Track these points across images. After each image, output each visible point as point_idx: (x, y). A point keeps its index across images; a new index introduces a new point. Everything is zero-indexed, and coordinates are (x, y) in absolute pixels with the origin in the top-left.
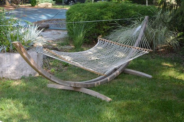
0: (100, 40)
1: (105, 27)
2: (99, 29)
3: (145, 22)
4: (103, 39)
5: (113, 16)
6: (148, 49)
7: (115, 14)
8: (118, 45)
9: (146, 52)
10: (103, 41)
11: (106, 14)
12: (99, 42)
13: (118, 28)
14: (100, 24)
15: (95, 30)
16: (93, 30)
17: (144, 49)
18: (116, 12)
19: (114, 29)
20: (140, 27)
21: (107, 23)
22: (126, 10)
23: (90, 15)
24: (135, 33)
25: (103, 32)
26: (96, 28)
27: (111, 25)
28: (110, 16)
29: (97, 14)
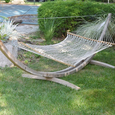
0: (69, 34)
1: (72, 23)
2: (68, 24)
3: (108, 19)
4: (71, 34)
5: (80, 13)
6: (112, 43)
7: (82, 11)
8: (85, 39)
9: (110, 45)
10: (72, 35)
11: (73, 11)
12: (68, 36)
13: (84, 23)
14: (69, 20)
15: (64, 25)
16: (62, 25)
17: (108, 43)
18: (82, 10)
19: (81, 24)
20: (104, 23)
21: (74, 19)
22: (91, 7)
23: (59, 11)
24: (100, 28)
25: (71, 27)
26: (64, 23)
27: (78, 21)
28: (77, 13)
29: (65, 11)
